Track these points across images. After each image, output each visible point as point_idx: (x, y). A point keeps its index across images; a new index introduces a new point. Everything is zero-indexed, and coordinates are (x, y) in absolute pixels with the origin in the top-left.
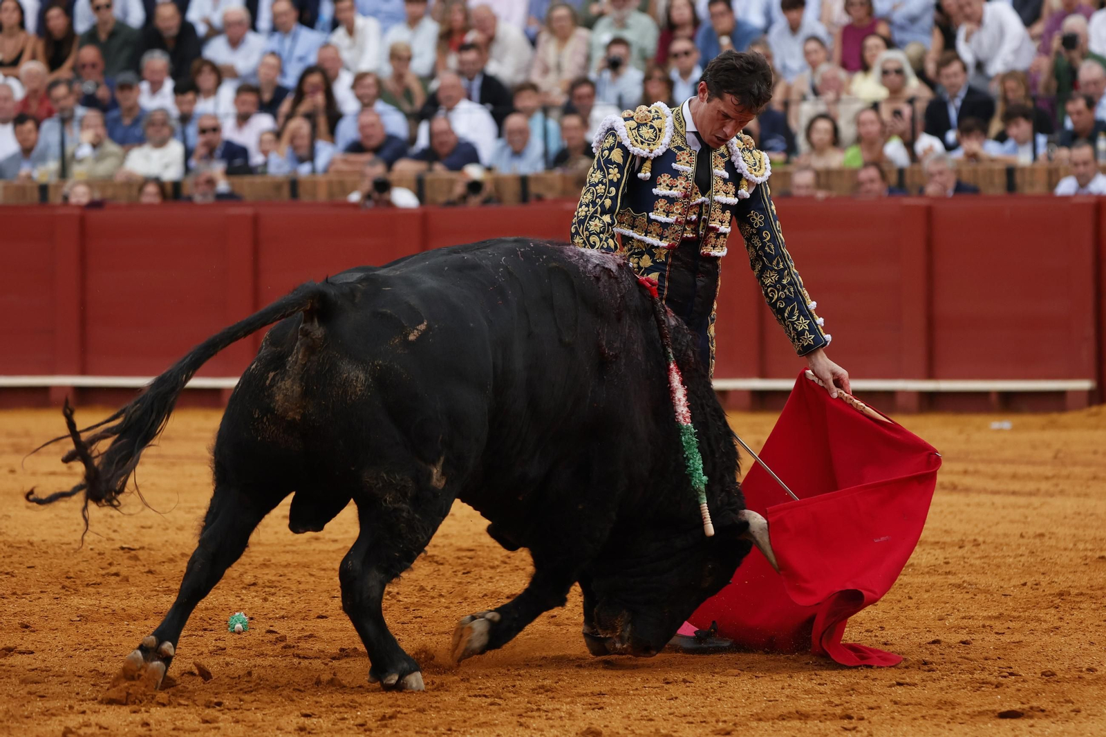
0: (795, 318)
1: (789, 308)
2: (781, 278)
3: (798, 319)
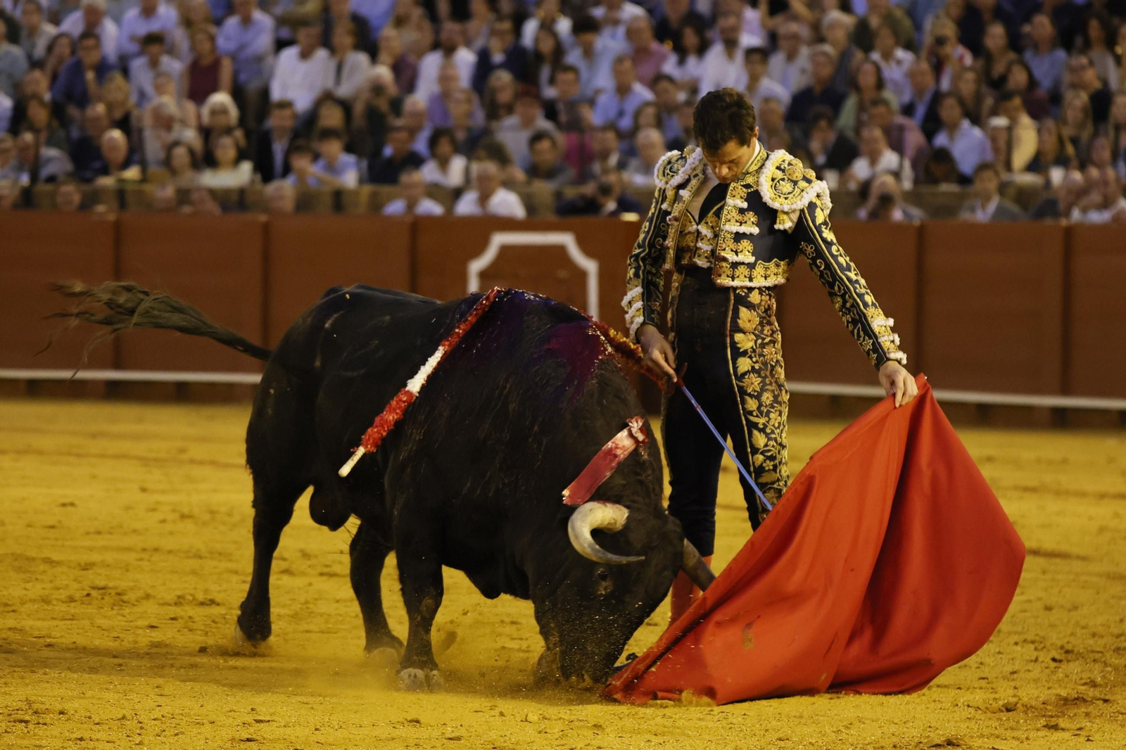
0: (862, 339)
1: (856, 331)
2: (845, 302)
3: (864, 340)
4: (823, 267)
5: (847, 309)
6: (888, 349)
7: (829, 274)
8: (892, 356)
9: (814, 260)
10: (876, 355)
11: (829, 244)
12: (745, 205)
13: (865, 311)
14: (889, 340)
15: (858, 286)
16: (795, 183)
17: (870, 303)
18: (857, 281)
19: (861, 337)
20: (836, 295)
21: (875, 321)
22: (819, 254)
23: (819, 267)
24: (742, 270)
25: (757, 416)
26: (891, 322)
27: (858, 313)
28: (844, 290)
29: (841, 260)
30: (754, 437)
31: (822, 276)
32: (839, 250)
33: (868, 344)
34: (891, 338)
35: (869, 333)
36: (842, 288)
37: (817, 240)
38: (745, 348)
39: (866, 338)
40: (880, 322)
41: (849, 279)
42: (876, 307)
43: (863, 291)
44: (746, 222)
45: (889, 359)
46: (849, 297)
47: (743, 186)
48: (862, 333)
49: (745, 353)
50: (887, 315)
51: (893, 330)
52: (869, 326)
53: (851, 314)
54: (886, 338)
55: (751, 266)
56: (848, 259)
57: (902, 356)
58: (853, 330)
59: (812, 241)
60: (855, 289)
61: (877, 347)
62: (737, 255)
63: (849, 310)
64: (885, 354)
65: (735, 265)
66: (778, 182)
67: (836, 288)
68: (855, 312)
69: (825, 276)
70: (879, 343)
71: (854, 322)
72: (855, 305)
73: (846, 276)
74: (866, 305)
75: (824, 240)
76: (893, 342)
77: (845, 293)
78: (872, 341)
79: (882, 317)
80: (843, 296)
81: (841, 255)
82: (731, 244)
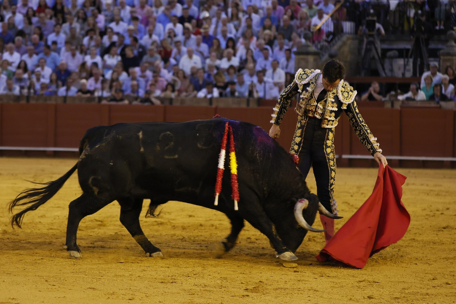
4: (354, 121)
5: (361, 135)
6: (376, 148)
7: (356, 124)
8: (378, 150)
9: (352, 119)
10: (372, 150)
11: (357, 114)
12: (334, 100)
13: (368, 135)
14: (376, 145)
15: (365, 127)
16: (348, 93)
17: (369, 133)
18: (365, 126)
19: (366, 144)
20: (357, 130)
21: (372, 139)
22: (354, 117)
23: (353, 121)
24: (331, 122)
25: (333, 167)
26: (376, 139)
27: (365, 136)
28: (361, 128)
29: (360, 119)
30: (332, 173)
31: (353, 124)
32: (360, 116)
33: (369, 147)
34: (377, 144)
35: (370, 143)
36: (360, 128)
37: (354, 112)
38: (329, 145)
39: (368, 144)
40: (373, 139)
41: (363, 125)
42: (371, 134)
43: (367, 129)
44: (334, 107)
45: (377, 152)
46: (362, 131)
47: (332, 93)
48: (366, 143)
49: (329, 147)
50: (375, 137)
51: (377, 141)
52: (369, 140)
53: (363, 136)
54: (375, 144)
55: (333, 121)
56: (362, 118)
57: (381, 150)
58: (363, 142)
59: (352, 112)
60: (364, 128)
61: (372, 148)
62: (330, 117)
63: (362, 135)
64: (375, 150)
65: (329, 121)
66: (343, 92)
67: (358, 128)
68: (364, 136)
69: (355, 124)
70: (373, 146)
71: (364, 139)
72: (364, 133)
73: (362, 124)
74: (368, 133)
75: (356, 112)
76: (377, 145)
77: (361, 129)
78: (370, 145)
79: (373, 137)
80: (360, 131)
81: (361, 118)
82: (329, 114)
